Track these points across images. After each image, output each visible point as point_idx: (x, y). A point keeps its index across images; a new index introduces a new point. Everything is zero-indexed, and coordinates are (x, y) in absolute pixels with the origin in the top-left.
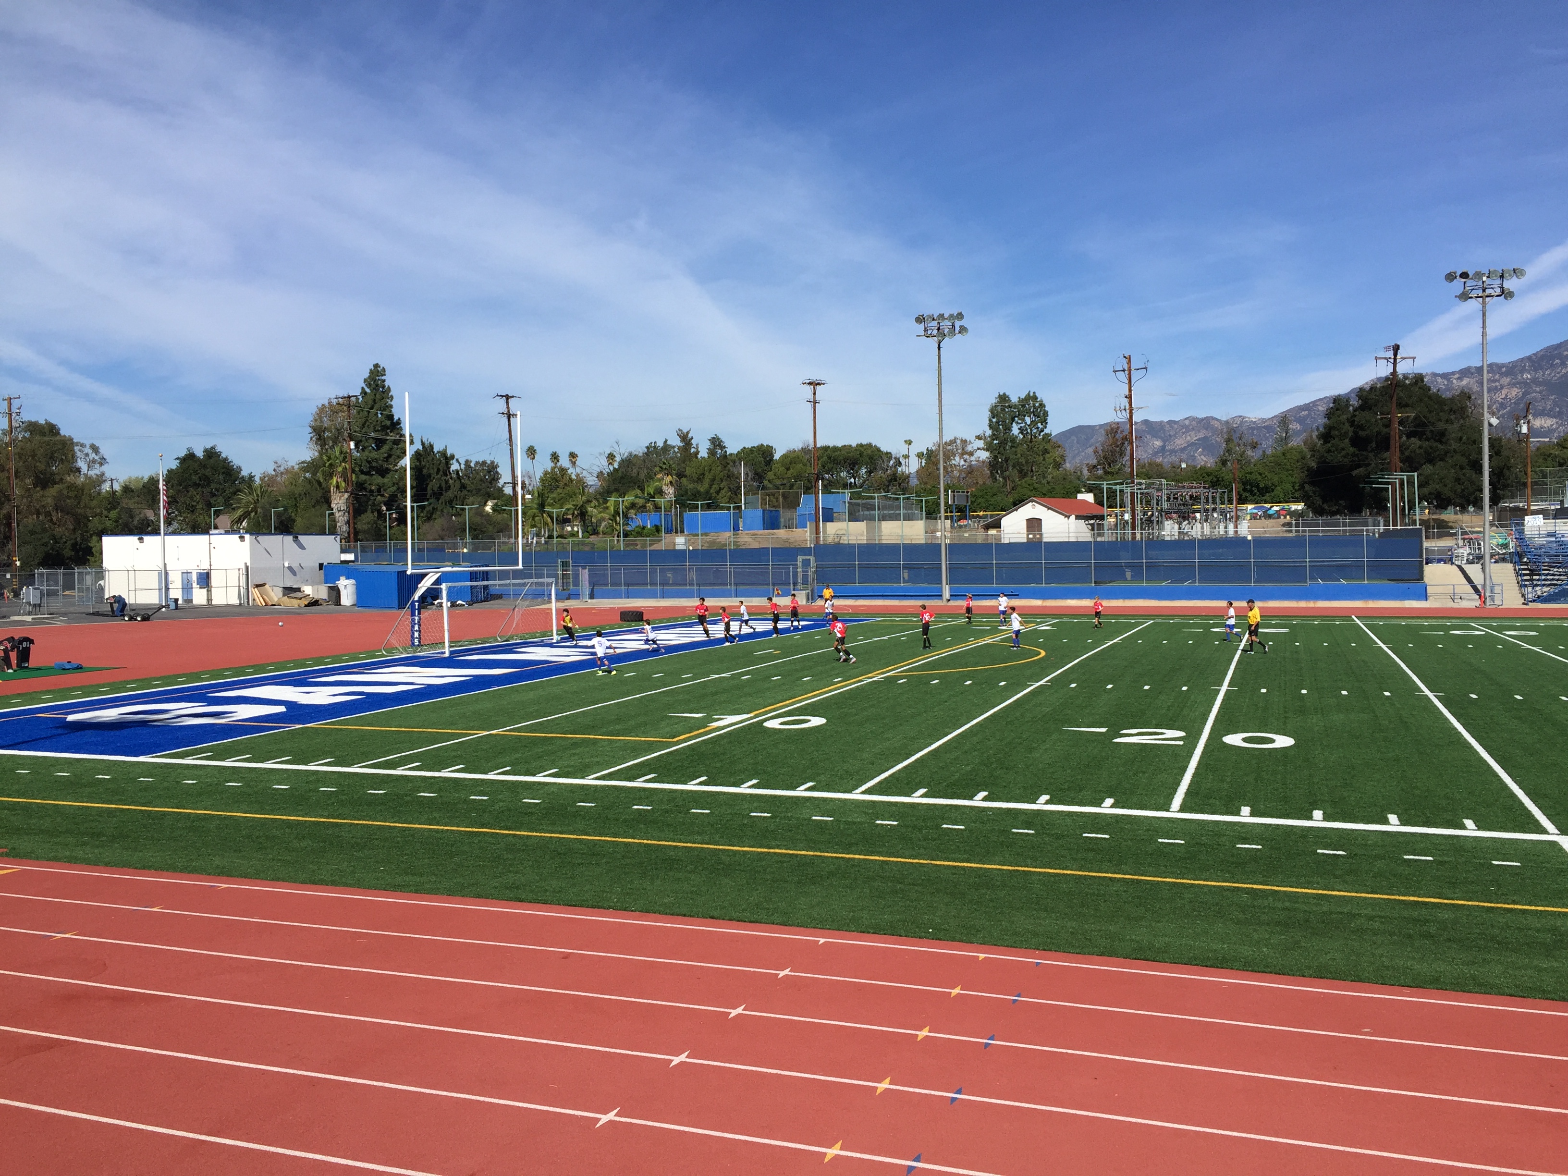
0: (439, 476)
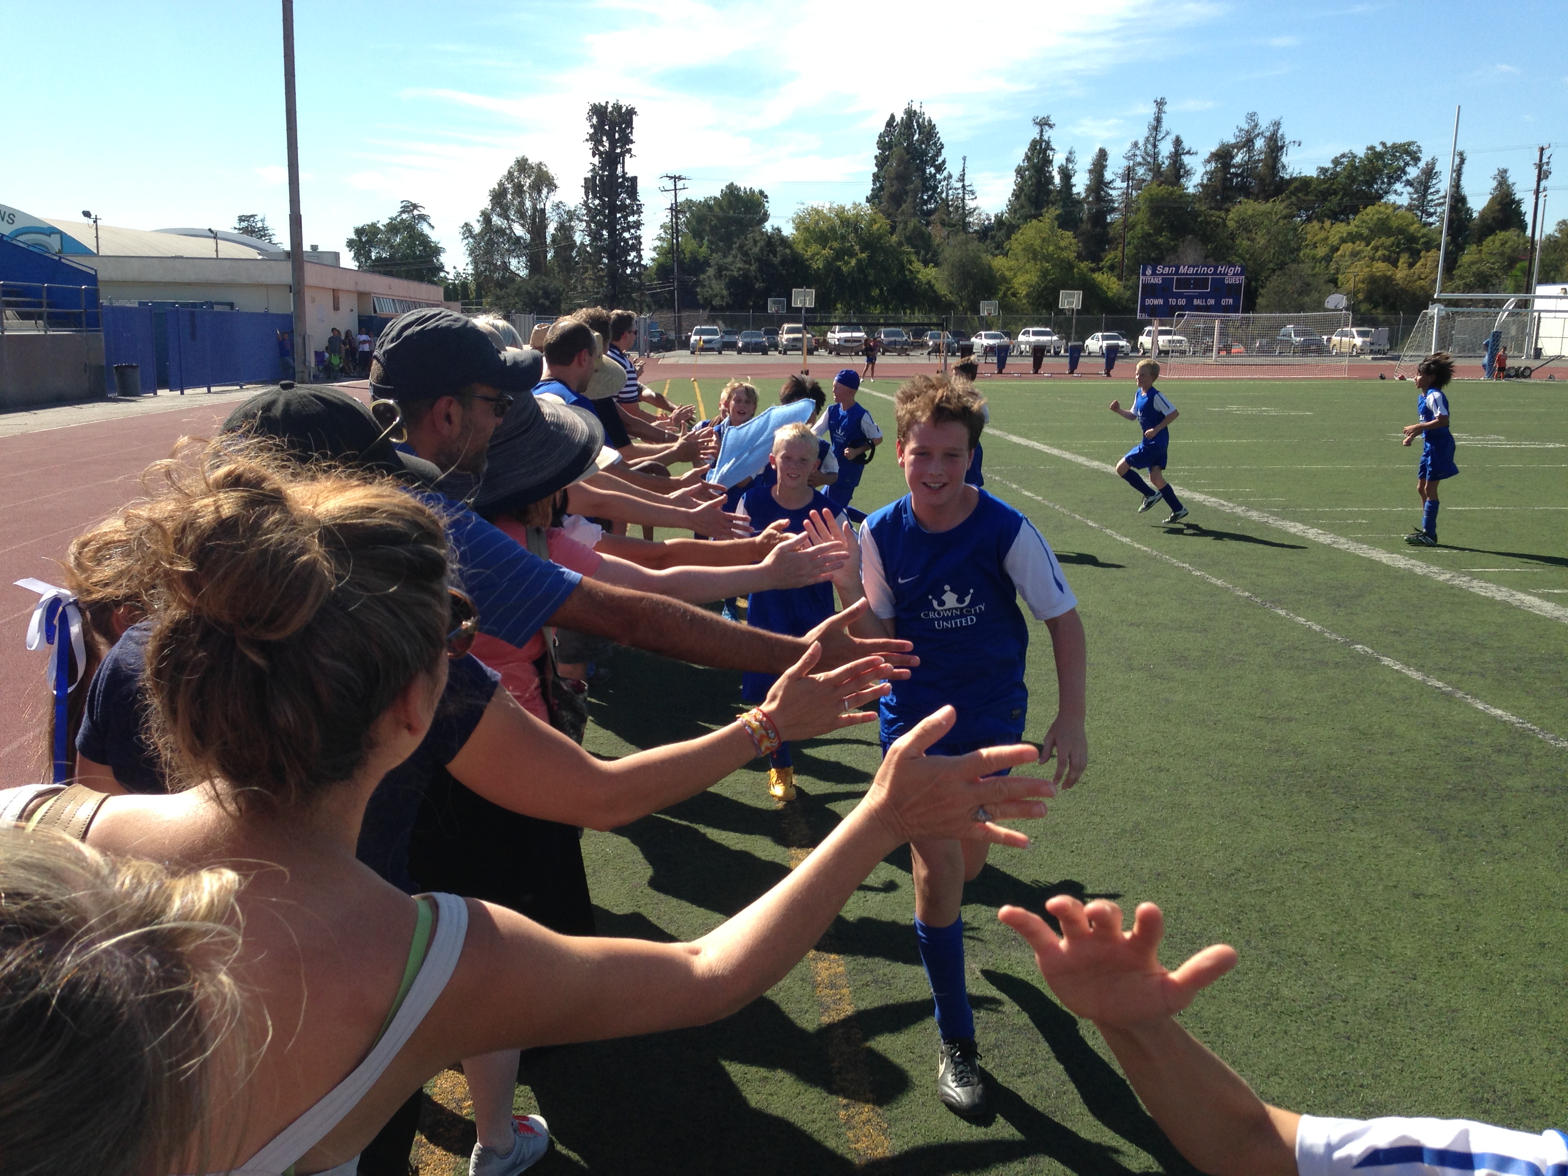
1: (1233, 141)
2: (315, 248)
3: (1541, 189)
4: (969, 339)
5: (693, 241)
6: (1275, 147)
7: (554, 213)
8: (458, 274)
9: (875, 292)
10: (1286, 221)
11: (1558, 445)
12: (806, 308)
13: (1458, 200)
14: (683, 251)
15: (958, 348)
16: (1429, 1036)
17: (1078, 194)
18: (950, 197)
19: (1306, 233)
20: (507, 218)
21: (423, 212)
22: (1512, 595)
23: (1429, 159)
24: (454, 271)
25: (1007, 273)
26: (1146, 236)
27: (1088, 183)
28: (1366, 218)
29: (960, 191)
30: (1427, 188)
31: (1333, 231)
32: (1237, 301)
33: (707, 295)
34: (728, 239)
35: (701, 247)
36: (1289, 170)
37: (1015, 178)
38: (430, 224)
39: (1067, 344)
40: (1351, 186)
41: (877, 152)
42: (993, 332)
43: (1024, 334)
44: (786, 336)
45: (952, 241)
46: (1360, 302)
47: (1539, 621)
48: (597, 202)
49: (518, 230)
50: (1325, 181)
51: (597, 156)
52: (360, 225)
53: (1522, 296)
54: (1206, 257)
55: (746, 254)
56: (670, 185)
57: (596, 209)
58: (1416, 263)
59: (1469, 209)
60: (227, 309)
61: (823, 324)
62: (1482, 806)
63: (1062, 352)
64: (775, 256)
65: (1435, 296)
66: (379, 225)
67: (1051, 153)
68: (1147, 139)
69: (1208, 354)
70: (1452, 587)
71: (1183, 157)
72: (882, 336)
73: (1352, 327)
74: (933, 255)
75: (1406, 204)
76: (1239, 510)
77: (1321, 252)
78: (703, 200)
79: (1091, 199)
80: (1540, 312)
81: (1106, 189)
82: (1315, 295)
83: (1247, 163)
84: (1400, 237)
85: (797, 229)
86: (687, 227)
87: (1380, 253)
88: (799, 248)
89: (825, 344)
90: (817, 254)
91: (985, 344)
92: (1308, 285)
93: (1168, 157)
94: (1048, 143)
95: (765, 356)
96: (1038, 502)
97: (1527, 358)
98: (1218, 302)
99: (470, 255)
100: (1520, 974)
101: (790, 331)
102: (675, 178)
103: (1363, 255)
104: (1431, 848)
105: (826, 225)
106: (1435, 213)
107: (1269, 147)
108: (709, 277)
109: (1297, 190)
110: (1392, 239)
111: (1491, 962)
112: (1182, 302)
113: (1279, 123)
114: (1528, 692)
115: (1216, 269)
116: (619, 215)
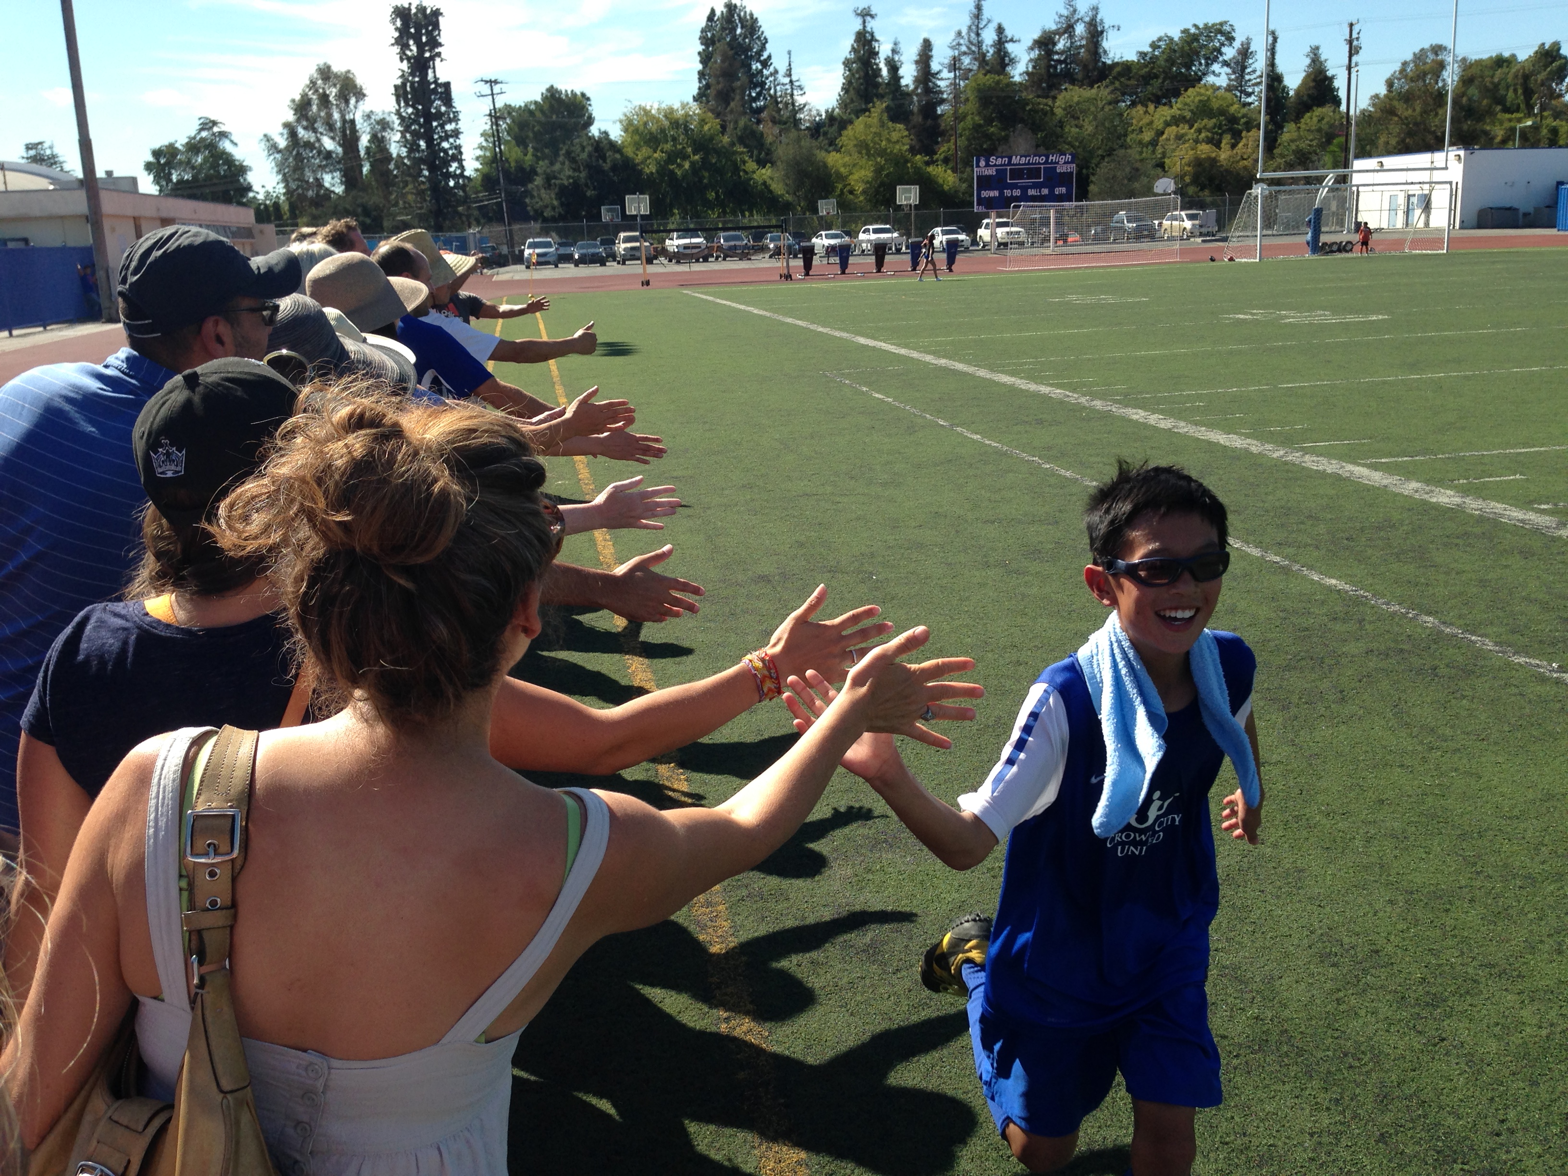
1: (1054, 27)
2: (109, 173)
3: (1353, 65)
4: (810, 240)
5: (517, 148)
6: (1095, 33)
7: (365, 124)
8: (268, 193)
9: (711, 195)
10: (1111, 107)
11: (1380, 317)
12: (642, 216)
13: (1274, 79)
14: (507, 160)
15: (799, 250)
16: (1278, 897)
17: (907, 86)
18: (779, 94)
19: (1132, 118)
20: (315, 131)
21: (223, 128)
22: (1342, 467)
23: (1244, 39)
24: (264, 190)
25: (842, 170)
26: (977, 127)
27: (916, 74)
28: (1188, 100)
29: (788, 87)
30: (1244, 68)
31: (1157, 116)
32: (1069, 191)
33: (537, 206)
34: (554, 145)
35: (526, 155)
36: (1111, 55)
37: (843, 71)
38: (232, 141)
39: (907, 240)
40: (1170, 69)
41: (701, 48)
42: (833, 232)
43: (864, 232)
44: (623, 246)
45: (783, 138)
46: (1187, 185)
47: (1369, 490)
48: (410, 110)
49: (328, 144)
50: (1145, 66)
51: (405, 62)
52: (157, 146)
53: (1341, 171)
54: (1037, 146)
55: (573, 160)
56: (486, 89)
57: (410, 118)
58: (1238, 143)
59: (1285, 87)
60: (21, 245)
61: (660, 231)
62: (1320, 673)
63: (904, 248)
64: (605, 161)
65: (1258, 176)
66: (178, 145)
67: (876, 45)
68: (970, 28)
69: (1046, 245)
70: (1286, 463)
71: (1007, 45)
72: (722, 241)
73: (1181, 210)
74: (767, 154)
75: (1224, 85)
76: (1083, 400)
77: (1147, 136)
78: (523, 105)
79: (919, 91)
80: (1358, 186)
81: (934, 80)
82: (1145, 180)
83: (1069, 49)
84: (1222, 118)
85: (626, 130)
86: (508, 134)
87: (1203, 135)
88: (629, 152)
89: (664, 252)
90: (649, 157)
91: (826, 245)
92: (1137, 170)
93: (992, 46)
94: (872, 34)
95: (603, 268)
96: (888, 403)
97: (1349, 232)
98: (1052, 191)
99: (279, 172)
100: (1361, 831)
101: (627, 240)
102: (491, 81)
103: (1187, 138)
104: (1274, 717)
105: (655, 126)
106: (1253, 93)
107: (1090, 32)
108: (537, 186)
109: (1120, 75)
110: (1214, 120)
111: (1333, 822)
112: (1017, 193)
113: (1097, 8)
114: (1359, 561)
115: (1047, 158)
116: (435, 124)
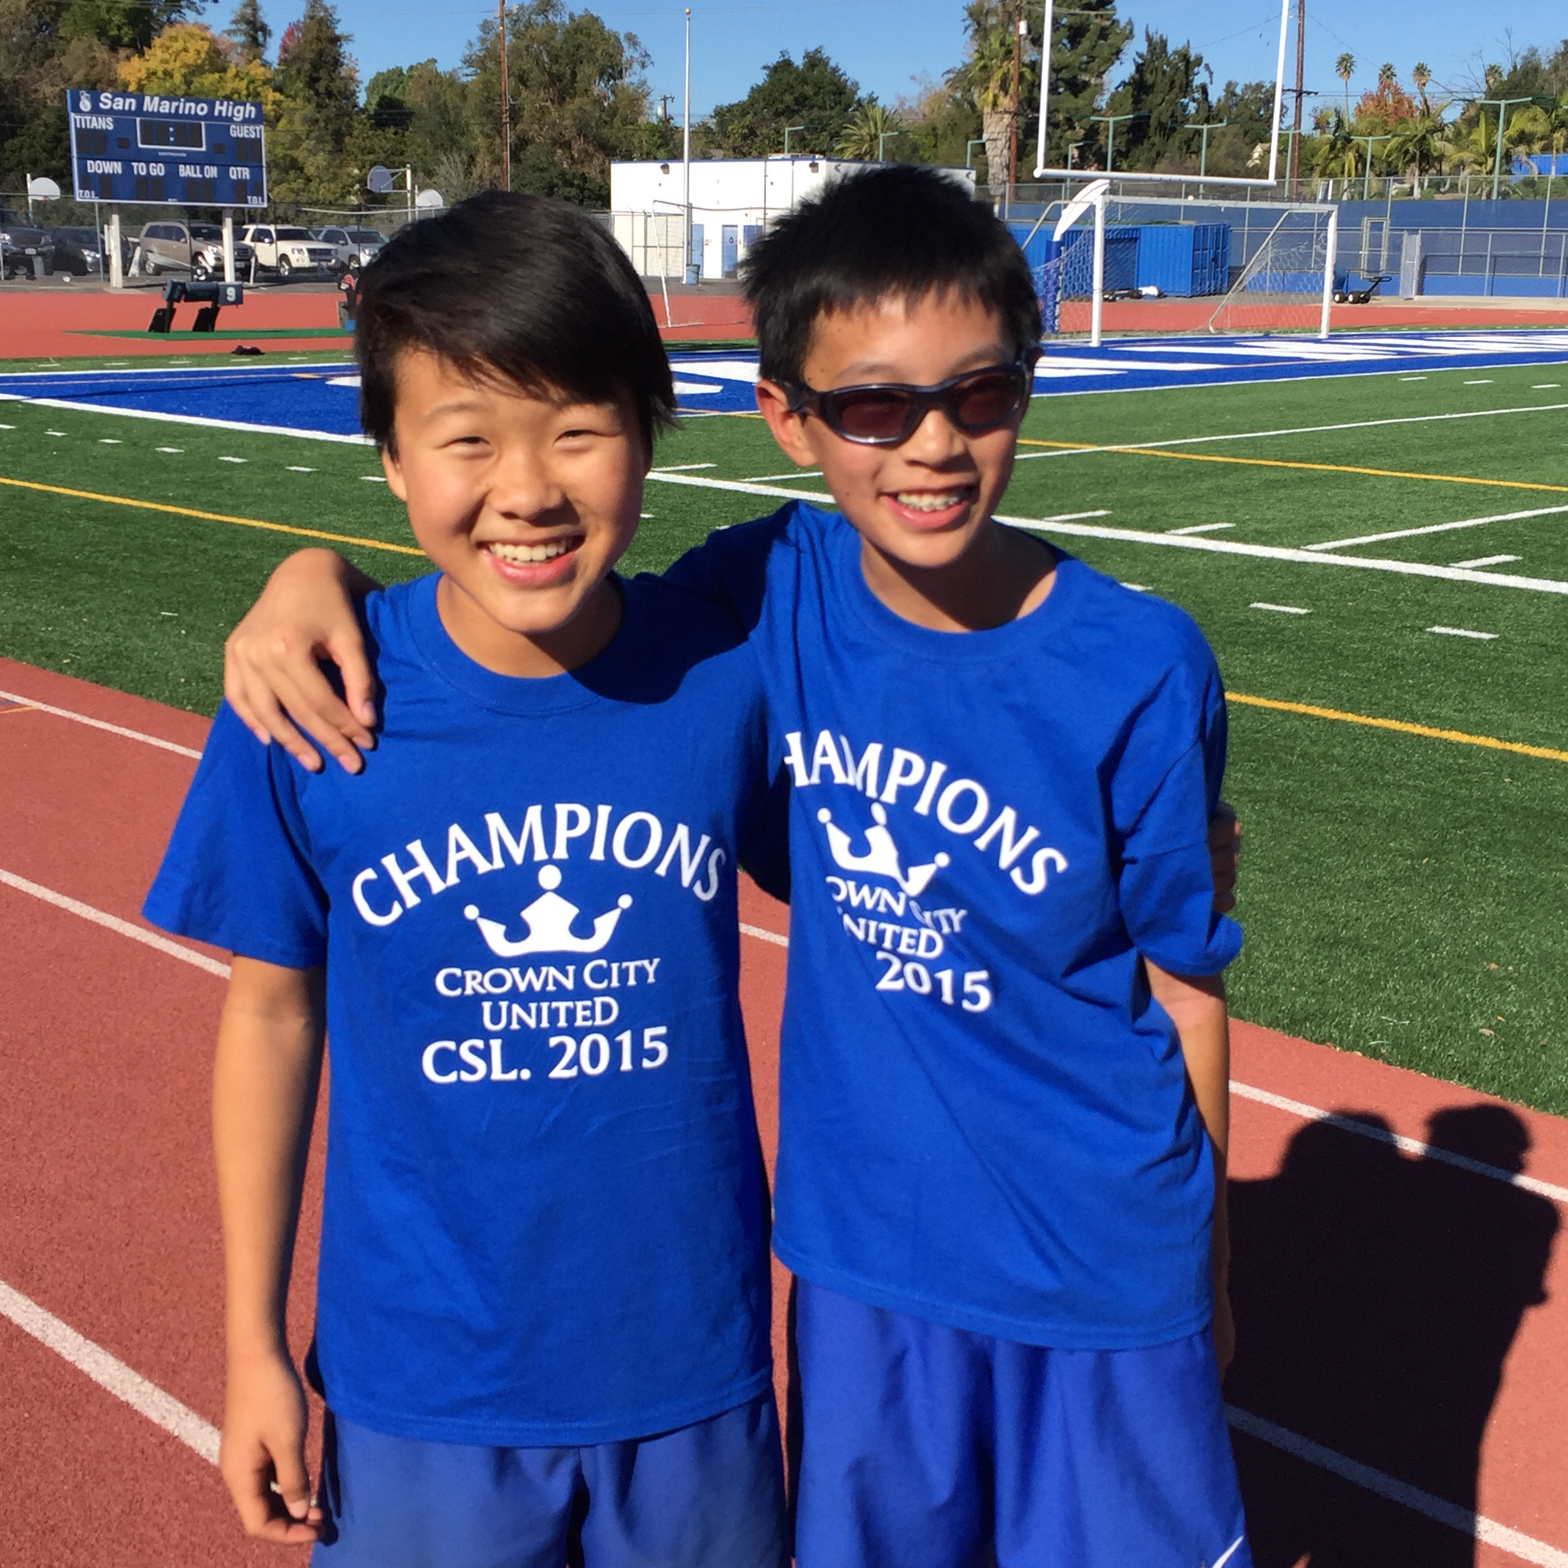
0: (1173, 96)
32: (256, 175)
98: (223, 173)
112: (158, 169)
115: (212, 107)
